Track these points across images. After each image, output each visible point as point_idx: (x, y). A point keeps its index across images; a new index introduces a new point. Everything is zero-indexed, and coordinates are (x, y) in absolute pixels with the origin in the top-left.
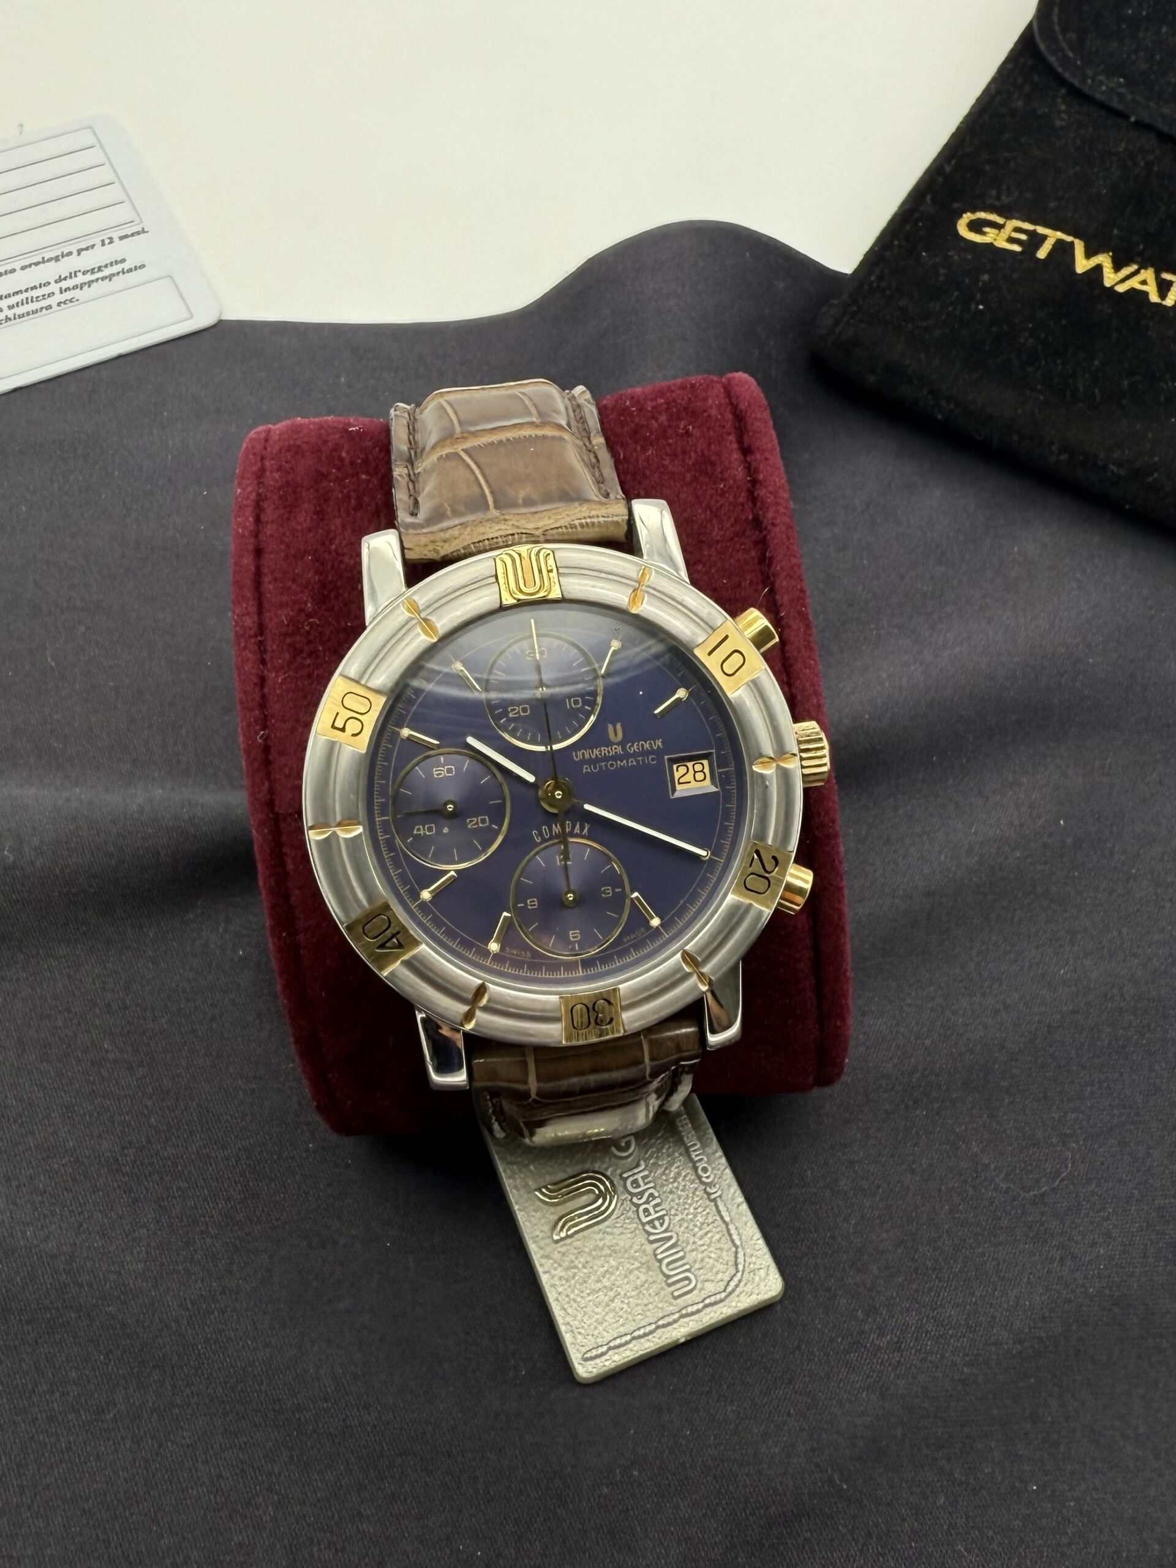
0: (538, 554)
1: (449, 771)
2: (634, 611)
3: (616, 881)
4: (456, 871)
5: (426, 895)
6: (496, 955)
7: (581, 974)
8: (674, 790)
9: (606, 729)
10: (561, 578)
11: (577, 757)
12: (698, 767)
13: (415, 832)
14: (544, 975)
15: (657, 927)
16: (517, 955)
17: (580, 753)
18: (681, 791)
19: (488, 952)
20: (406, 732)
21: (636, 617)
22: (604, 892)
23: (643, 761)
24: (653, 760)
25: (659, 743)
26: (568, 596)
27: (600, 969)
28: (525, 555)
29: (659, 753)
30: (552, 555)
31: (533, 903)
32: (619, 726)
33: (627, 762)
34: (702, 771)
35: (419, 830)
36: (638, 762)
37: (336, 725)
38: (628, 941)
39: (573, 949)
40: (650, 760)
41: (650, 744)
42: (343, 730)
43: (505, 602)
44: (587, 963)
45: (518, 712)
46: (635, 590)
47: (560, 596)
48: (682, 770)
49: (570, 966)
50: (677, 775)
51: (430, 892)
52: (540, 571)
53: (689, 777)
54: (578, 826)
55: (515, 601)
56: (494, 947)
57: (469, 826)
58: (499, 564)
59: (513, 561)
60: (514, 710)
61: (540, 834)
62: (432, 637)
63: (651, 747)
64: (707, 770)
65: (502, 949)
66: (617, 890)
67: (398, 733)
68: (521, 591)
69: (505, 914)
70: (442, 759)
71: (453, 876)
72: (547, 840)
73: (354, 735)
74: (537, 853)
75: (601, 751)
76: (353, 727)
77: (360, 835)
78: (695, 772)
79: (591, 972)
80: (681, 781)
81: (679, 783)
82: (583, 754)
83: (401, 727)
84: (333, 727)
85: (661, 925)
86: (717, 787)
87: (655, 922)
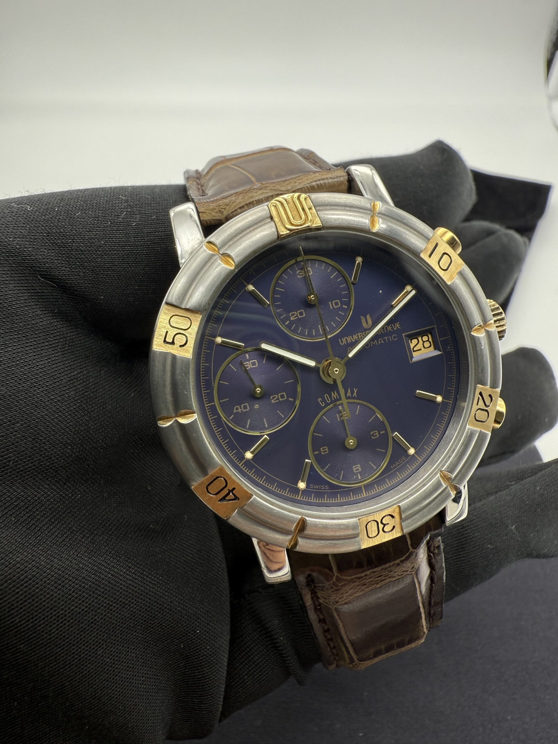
0: (299, 198)
1: (254, 364)
2: (375, 230)
3: (381, 426)
4: (267, 435)
5: (249, 455)
6: (304, 491)
7: (365, 495)
8: (412, 357)
9: (360, 319)
10: (318, 213)
11: (342, 343)
12: (425, 338)
13: (235, 411)
14: (339, 500)
15: (413, 455)
16: (318, 489)
17: (344, 340)
18: (417, 356)
19: (298, 490)
20: (219, 340)
21: (376, 234)
22: (373, 435)
23: (388, 339)
24: (395, 338)
25: (398, 325)
26: (326, 225)
27: (377, 490)
28: (290, 201)
29: (399, 332)
30: (308, 198)
31: (324, 450)
32: (368, 317)
33: (378, 342)
34: (428, 341)
35: (237, 409)
36: (384, 340)
37: (167, 340)
38: (394, 468)
39: (357, 478)
40: (393, 338)
41: (391, 326)
42: (173, 343)
43: (282, 233)
44: (368, 487)
45: (297, 316)
46: (371, 217)
47: (321, 225)
48: (415, 341)
49: (356, 490)
50: (412, 346)
51: (252, 452)
52: (303, 209)
53: (420, 346)
54: (349, 391)
55: (288, 232)
56: (302, 485)
57: (273, 401)
58: (273, 209)
59: (282, 204)
60: (294, 314)
61: (324, 400)
62: (231, 266)
63: (392, 329)
64: (430, 340)
65: (308, 486)
66: (382, 432)
67: (214, 342)
68: (292, 224)
69: (306, 460)
70: (247, 355)
71: (266, 438)
72: (329, 404)
73: (181, 346)
74: (323, 415)
75: (358, 336)
76: (180, 340)
77: (196, 420)
78: (424, 342)
79: (373, 493)
80: (415, 349)
81: (414, 351)
82: (346, 340)
83: (215, 337)
84: (165, 341)
85: (415, 453)
86: (441, 352)
87: (412, 451)
